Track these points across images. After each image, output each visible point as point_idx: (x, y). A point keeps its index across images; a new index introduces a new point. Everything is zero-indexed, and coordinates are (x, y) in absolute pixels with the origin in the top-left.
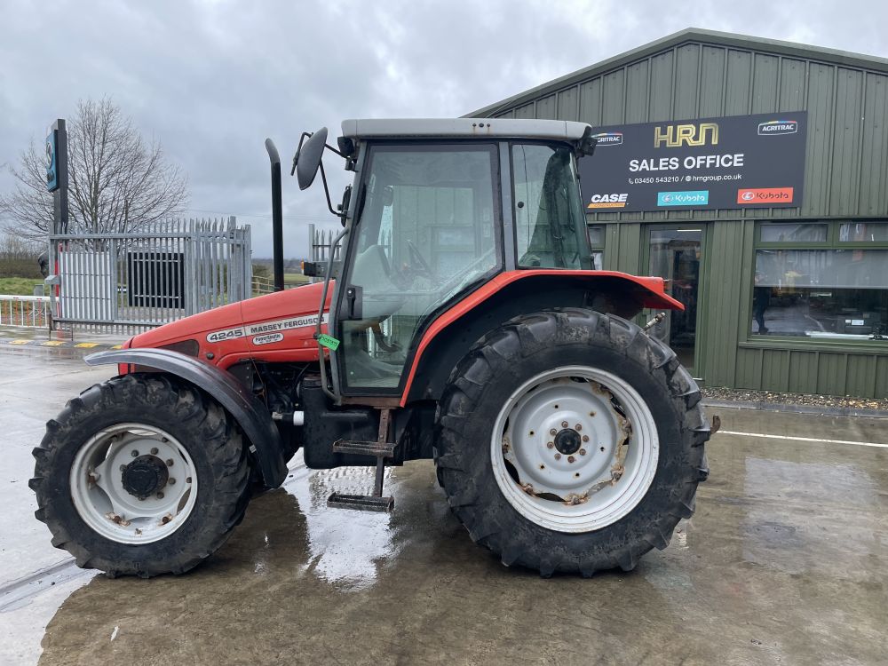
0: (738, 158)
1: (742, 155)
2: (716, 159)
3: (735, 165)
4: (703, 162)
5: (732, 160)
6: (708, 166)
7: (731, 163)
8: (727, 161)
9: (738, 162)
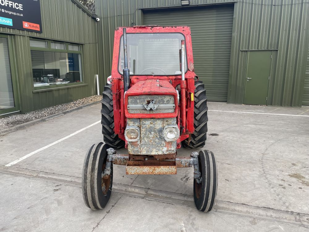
0: (21, 6)
1: (22, 5)
2: (12, 4)
3: (20, 9)
4: (8, 4)
5: (19, 6)
6: (10, 6)
7: (18, 8)
8: (17, 6)
9: (21, 8)
